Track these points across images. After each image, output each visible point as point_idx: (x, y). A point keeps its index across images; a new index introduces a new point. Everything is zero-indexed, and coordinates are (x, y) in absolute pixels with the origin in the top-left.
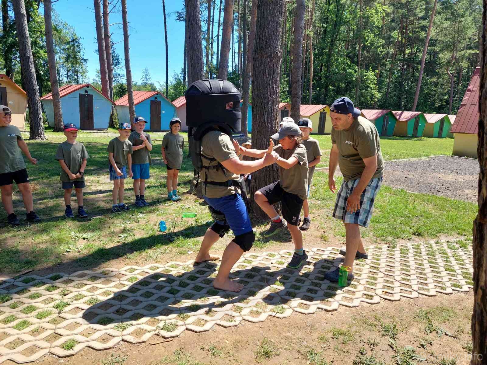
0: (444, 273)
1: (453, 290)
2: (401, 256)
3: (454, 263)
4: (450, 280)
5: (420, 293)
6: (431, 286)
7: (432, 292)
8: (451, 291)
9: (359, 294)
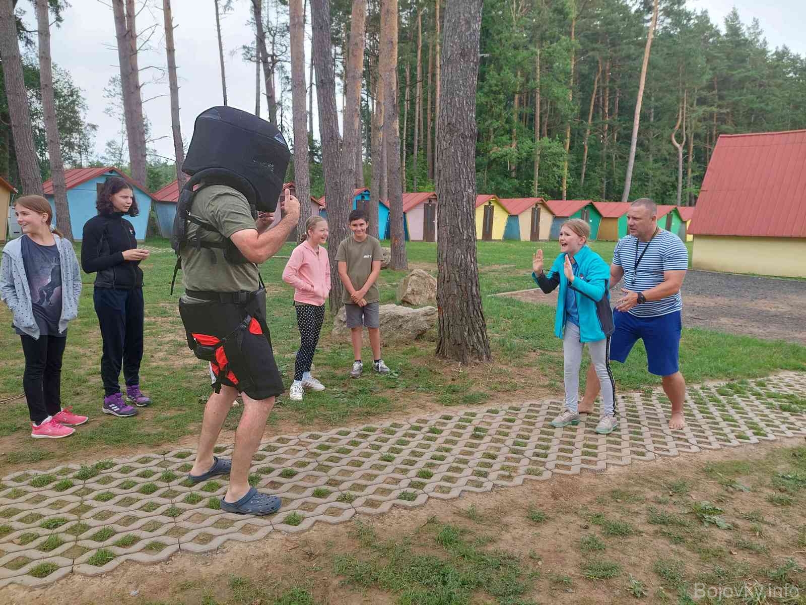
0: (723, 424)
1: (740, 442)
2: (662, 407)
3: (732, 412)
4: (733, 431)
5: (700, 447)
6: (712, 439)
7: (716, 445)
8: (739, 444)
9: (626, 452)
